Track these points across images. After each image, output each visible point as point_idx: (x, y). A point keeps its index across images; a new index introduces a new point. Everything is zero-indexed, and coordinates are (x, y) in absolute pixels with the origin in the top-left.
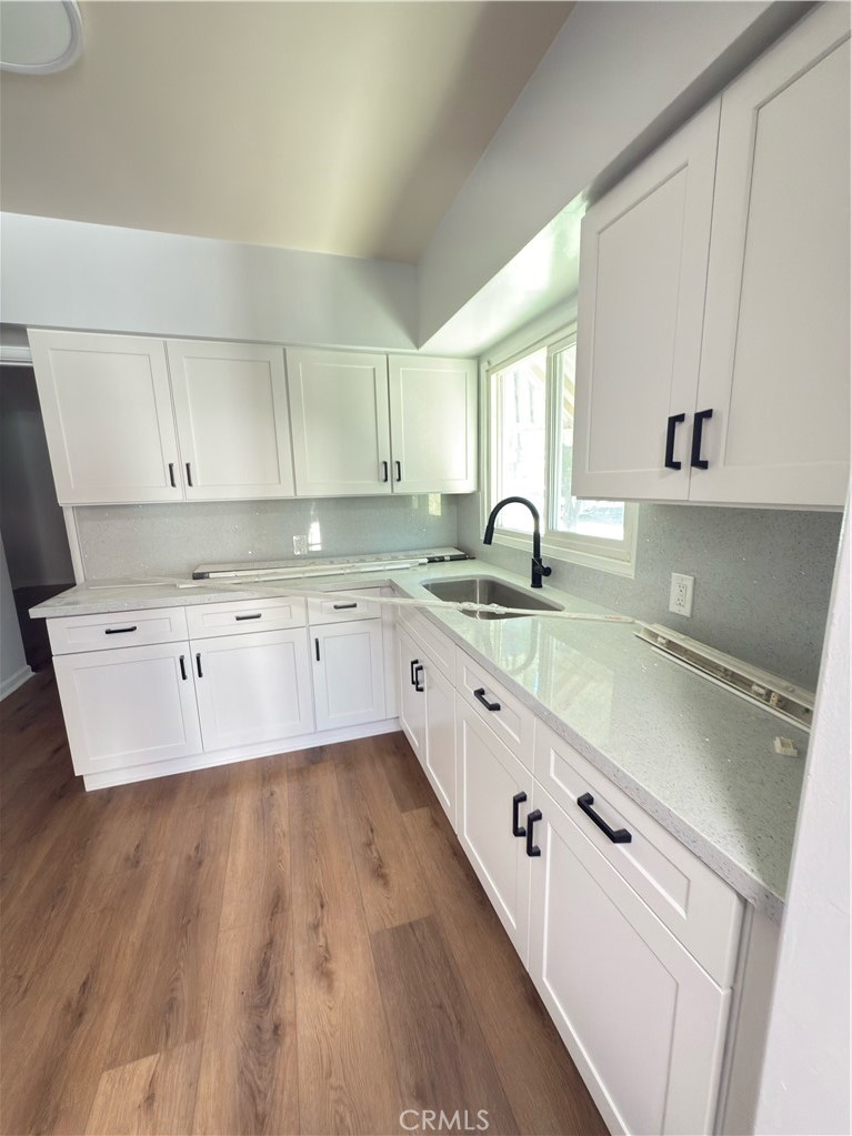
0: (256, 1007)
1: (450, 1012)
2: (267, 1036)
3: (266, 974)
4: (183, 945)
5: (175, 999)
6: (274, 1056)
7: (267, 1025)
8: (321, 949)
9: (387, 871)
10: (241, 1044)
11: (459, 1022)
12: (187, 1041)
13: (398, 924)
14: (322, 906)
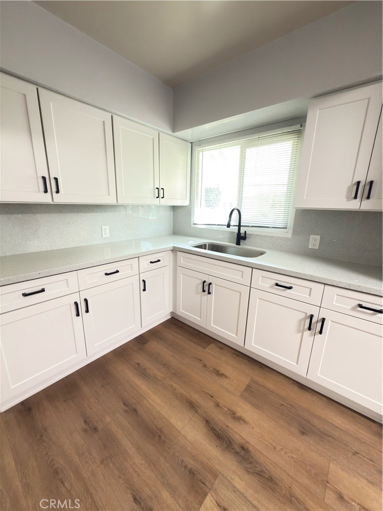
0: (227, 447)
1: (286, 405)
2: (243, 453)
3: (218, 433)
4: (169, 448)
5: (191, 469)
6: (252, 457)
7: (238, 450)
8: (228, 412)
9: (222, 372)
10: (237, 463)
11: (291, 406)
12: (215, 479)
13: (244, 388)
14: (212, 397)
